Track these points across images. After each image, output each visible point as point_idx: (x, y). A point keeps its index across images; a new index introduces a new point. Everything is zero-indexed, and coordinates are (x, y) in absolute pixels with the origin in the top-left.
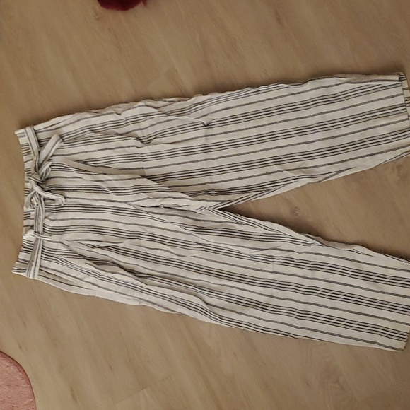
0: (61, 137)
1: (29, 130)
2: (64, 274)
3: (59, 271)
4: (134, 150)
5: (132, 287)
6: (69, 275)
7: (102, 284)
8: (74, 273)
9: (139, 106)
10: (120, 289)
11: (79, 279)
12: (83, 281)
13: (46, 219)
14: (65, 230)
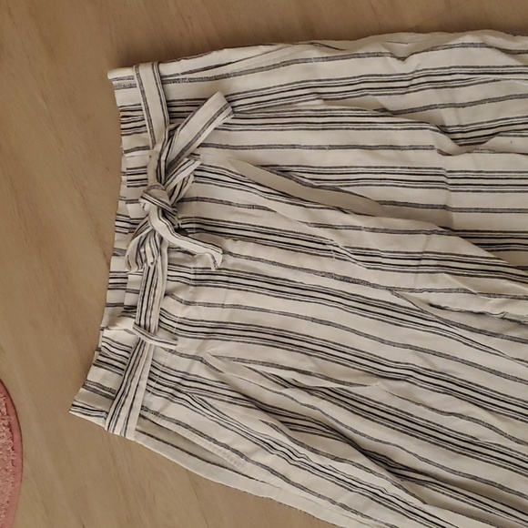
0: (230, 99)
1: (146, 72)
2: (201, 434)
3: (187, 427)
4: (430, 159)
5: (377, 497)
6: (210, 439)
7: (299, 476)
8: (226, 436)
9: (464, 45)
10: (347, 497)
11: (236, 452)
12: (247, 459)
13: (169, 299)
14: (214, 331)
